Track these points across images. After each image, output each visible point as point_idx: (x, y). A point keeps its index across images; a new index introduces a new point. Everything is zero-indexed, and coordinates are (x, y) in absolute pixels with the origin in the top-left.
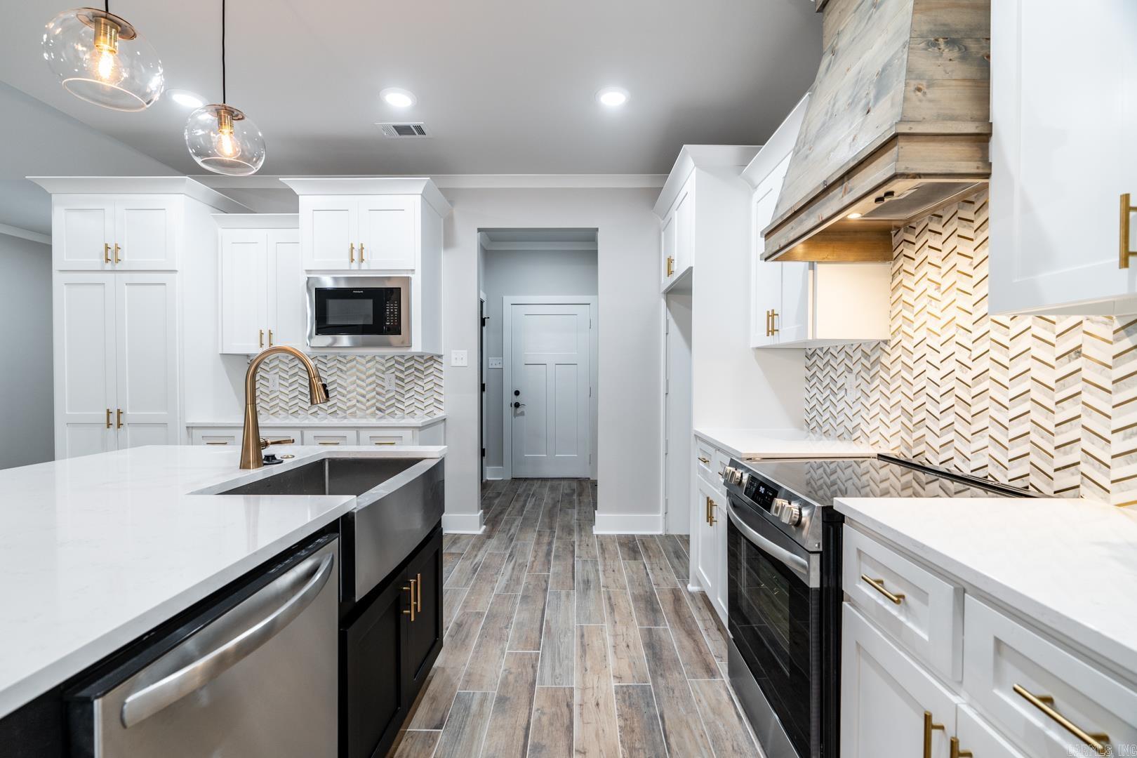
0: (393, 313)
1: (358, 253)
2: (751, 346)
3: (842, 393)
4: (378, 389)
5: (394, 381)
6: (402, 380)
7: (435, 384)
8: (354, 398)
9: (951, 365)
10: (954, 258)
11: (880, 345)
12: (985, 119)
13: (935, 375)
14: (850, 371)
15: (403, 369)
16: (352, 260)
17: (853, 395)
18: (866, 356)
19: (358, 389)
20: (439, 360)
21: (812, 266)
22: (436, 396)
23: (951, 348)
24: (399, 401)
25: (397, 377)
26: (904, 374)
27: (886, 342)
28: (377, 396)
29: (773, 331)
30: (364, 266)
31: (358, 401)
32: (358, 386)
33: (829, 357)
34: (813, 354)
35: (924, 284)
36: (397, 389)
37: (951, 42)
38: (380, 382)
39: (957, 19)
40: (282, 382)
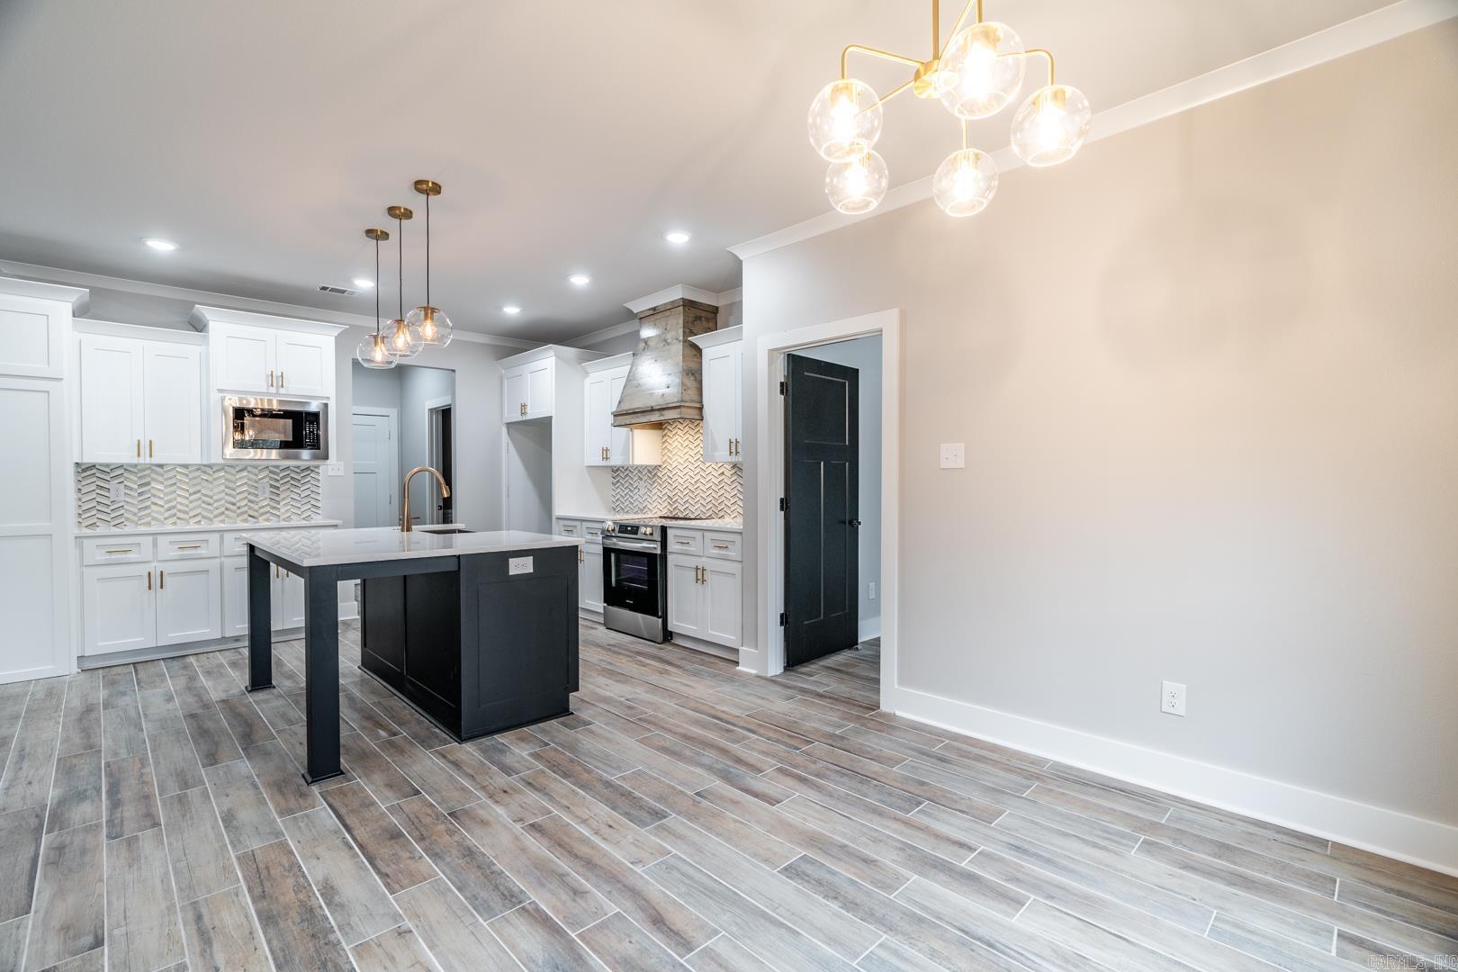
0: (313, 432)
1: (277, 380)
2: (586, 464)
3: (637, 491)
4: (251, 497)
5: (268, 489)
6: (278, 488)
7: (312, 491)
8: (223, 505)
9: (687, 477)
10: (688, 435)
11: (657, 467)
12: (701, 402)
13: (681, 481)
14: (641, 479)
15: (279, 478)
16: (272, 385)
17: (643, 491)
18: (650, 472)
19: (227, 497)
20: (316, 470)
21: (631, 430)
22: (313, 502)
23: (687, 470)
24: (274, 508)
25: (271, 486)
26: (668, 480)
27: (660, 466)
28: (249, 504)
29: (607, 458)
30: (282, 391)
31: (227, 509)
32: (226, 494)
33: (627, 472)
34: (617, 470)
35: (676, 443)
36: (272, 497)
37: (693, 374)
38: (252, 491)
39: (693, 366)
40: (127, 491)
